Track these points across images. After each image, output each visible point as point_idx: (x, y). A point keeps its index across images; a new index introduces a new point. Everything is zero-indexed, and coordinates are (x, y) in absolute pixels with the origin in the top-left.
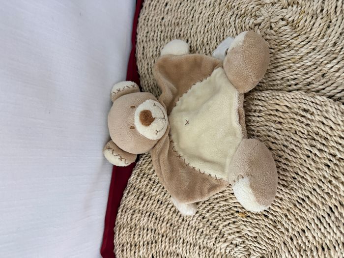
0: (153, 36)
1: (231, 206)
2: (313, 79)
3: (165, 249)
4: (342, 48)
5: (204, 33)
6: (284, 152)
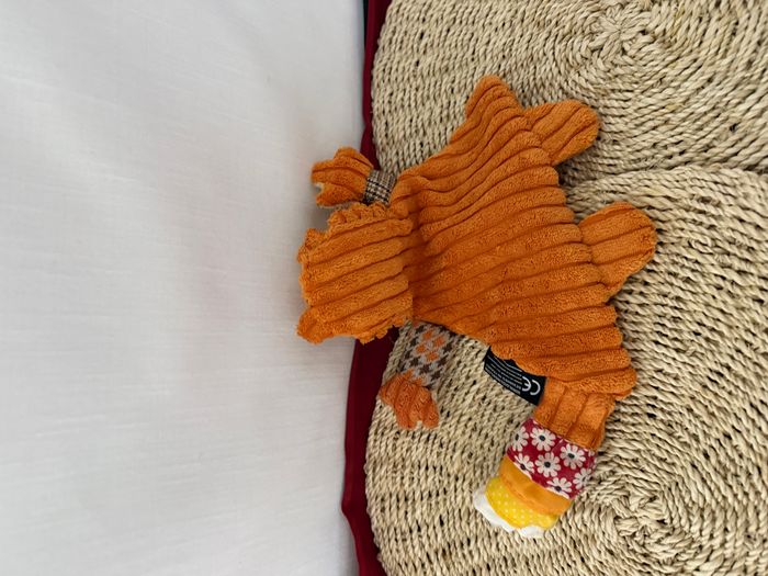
0: (402, 99)
2: (714, 139)
3: (463, 503)
4: (764, 71)
6: (672, 285)
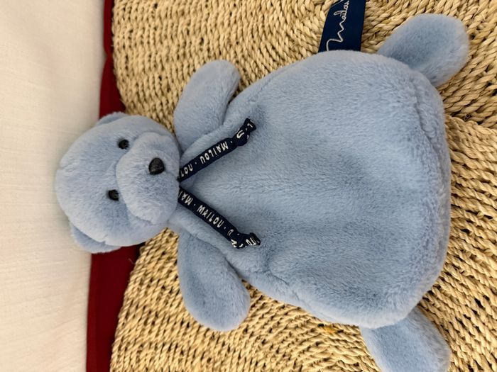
0: (142, 36)
1: (309, 318)
5: (229, 24)
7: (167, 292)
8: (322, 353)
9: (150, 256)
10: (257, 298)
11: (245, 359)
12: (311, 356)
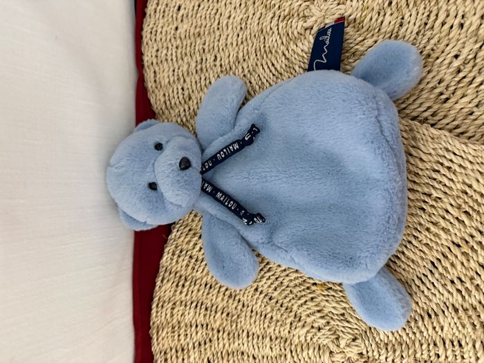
0: (166, 55)
1: (305, 278)
3: (224, 348)
5: (237, 44)
7: (194, 260)
8: (316, 305)
9: (179, 233)
10: (265, 264)
11: (257, 312)
12: (307, 308)
